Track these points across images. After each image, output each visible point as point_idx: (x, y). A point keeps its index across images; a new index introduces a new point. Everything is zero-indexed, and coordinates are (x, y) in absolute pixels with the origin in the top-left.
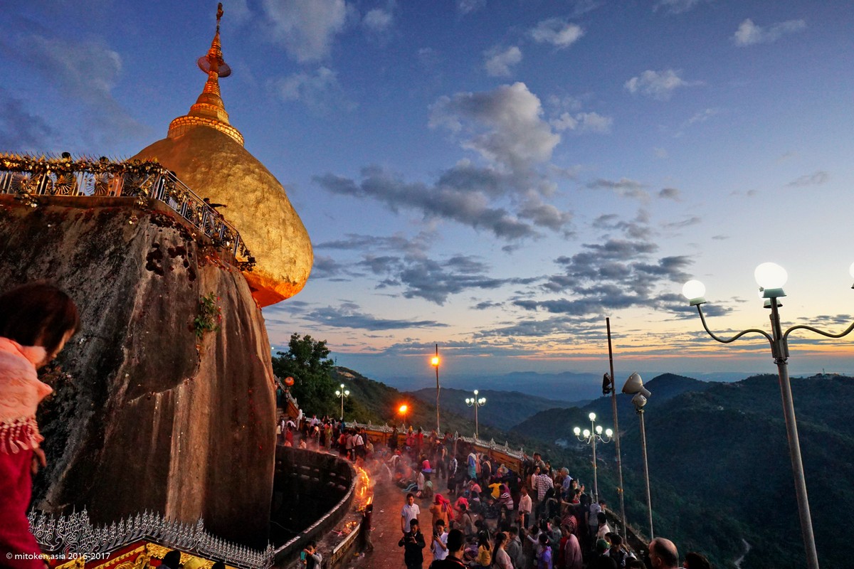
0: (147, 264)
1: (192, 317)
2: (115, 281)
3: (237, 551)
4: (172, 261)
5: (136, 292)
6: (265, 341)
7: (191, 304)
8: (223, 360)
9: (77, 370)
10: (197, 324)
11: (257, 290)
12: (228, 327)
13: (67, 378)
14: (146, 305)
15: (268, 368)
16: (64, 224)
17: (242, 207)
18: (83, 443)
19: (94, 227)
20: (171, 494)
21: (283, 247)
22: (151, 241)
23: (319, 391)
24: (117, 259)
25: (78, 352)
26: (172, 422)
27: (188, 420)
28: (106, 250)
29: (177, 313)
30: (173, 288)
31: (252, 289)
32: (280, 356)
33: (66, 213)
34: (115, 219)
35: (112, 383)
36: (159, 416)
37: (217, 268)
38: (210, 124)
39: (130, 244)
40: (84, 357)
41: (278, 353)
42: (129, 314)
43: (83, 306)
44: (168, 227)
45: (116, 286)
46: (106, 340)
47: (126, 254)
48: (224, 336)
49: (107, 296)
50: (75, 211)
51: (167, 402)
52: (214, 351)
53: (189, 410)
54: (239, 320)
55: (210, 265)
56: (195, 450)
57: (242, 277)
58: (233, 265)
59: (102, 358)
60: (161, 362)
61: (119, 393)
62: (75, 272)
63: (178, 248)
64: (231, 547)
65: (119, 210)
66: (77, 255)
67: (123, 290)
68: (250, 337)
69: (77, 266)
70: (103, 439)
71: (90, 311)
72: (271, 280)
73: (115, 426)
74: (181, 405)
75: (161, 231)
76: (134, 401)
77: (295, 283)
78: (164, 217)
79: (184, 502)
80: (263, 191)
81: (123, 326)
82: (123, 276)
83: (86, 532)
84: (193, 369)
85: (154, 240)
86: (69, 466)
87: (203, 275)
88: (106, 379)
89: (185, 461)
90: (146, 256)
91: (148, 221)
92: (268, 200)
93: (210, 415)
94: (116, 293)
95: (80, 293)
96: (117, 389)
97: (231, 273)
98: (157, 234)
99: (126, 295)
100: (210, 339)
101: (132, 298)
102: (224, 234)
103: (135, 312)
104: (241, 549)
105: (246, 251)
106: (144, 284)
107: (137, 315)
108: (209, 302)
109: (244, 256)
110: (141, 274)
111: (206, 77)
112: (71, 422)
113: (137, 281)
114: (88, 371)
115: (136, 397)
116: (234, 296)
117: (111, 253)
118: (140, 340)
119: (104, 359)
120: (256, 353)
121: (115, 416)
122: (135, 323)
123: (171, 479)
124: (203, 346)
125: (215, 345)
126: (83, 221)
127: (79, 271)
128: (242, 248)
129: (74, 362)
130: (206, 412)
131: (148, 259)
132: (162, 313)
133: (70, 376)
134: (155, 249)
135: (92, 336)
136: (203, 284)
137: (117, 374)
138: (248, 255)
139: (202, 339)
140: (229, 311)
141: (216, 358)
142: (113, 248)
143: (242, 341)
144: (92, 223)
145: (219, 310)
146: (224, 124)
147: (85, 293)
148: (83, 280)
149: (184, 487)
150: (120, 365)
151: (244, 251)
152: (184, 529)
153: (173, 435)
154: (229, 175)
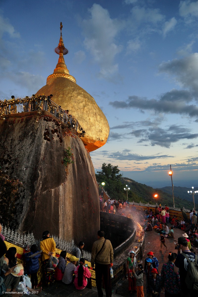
0: (44, 138)
1: (62, 158)
2: (33, 145)
3: (88, 254)
4: (53, 135)
5: (41, 149)
6: (92, 167)
7: (61, 152)
8: (76, 175)
9: (24, 181)
10: (65, 160)
11: (87, 145)
12: (77, 161)
13: (21, 184)
14: (45, 154)
15: (94, 178)
16: (14, 125)
17: (78, 109)
18: (28, 208)
19: (24, 125)
20: (61, 230)
21: (96, 125)
22: (44, 128)
23: (116, 188)
24: (33, 136)
25: (24, 174)
26: (59, 201)
27: (64, 200)
28: (29, 133)
29: (57, 157)
30: (54, 146)
31: (85, 145)
32: (98, 173)
33: (14, 120)
34: (31, 120)
35: (36, 185)
36: (54, 199)
37: (70, 137)
38: (62, 76)
39: (37, 130)
40: (26, 176)
41: (98, 172)
42: (40, 158)
43: (24, 156)
44: (50, 121)
45: (34, 147)
46: (33, 169)
47: (36, 134)
48: (76, 165)
49: (31, 151)
50: (17, 119)
51: (56, 193)
52: (72, 172)
53: (65, 196)
54: (81, 158)
55: (68, 135)
56: (68, 212)
57: (80, 140)
58: (76, 135)
59: (32, 175)
60: (53, 177)
61: (39, 189)
62: (20, 143)
63: (55, 130)
64: (85, 252)
65: (32, 117)
66: (20, 136)
67: (37, 148)
68: (85, 165)
69: (20, 140)
70: (35, 207)
71: (26, 157)
72: (92, 140)
73: (39, 202)
74: (61, 194)
75: (48, 123)
76: (45, 192)
77: (102, 141)
78: (48, 118)
79: (65, 234)
80: (86, 101)
81: (38, 163)
82: (36, 143)
83: (33, 241)
84: (65, 179)
85: (45, 127)
86: (25, 217)
87: (65, 140)
88: (34, 184)
89: (65, 217)
90: (43, 134)
91: (43, 120)
92: (88, 105)
93: (73, 198)
94: (34, 150)
95: (22, 151)
96: (38, 188)
97: (76, 138)
98: (46, 125)
99: (38, 150)
100: (70, 166)
101: (40, 151)
102: (72, 122)
103: (42, 157)
104: (89, 254)
105: (81, 128)
106: (44, 145)
107: (42, 158)
108: (69, 150)
109: (81, 130)
110: (42, 142)
111: (59, 56)
112: (24, 200)
113: (41, 144)
114: (27, 181)
115: (45, 191)
116: (78, 148)
117: (31, 134)
118: (44, 168)
119: (33, 176)
120: (89, 172)
121: (38, 198)
122: (42, 161)
123: (60, 224)
124: (68, 169)
125: (72, 169)
126: (20, 122)
127: (21, 143)
128: (79, 127)
129: (22, 178)
130: (71, 197)
131: (44, 135)
132: (51, 157)
133: (22, 183)
134: (46, 131)
135: (28, 167)
136: (65, 144)
137: (37, 181)
138: (82, 130)
139: (67, 167)
140: (76, 154)
141: (73, 175)
142: (31, 132)
143: (82, 167)
144: (23, 123)
145: (72, 154)
146: (67, 75)
147: (24, 151)
148: (23, 146)
149: (65, 227)
150: (38, 178)
151: (80, 128)
152: (67, 243)
153: (59, 206)
154: (71, 97)
